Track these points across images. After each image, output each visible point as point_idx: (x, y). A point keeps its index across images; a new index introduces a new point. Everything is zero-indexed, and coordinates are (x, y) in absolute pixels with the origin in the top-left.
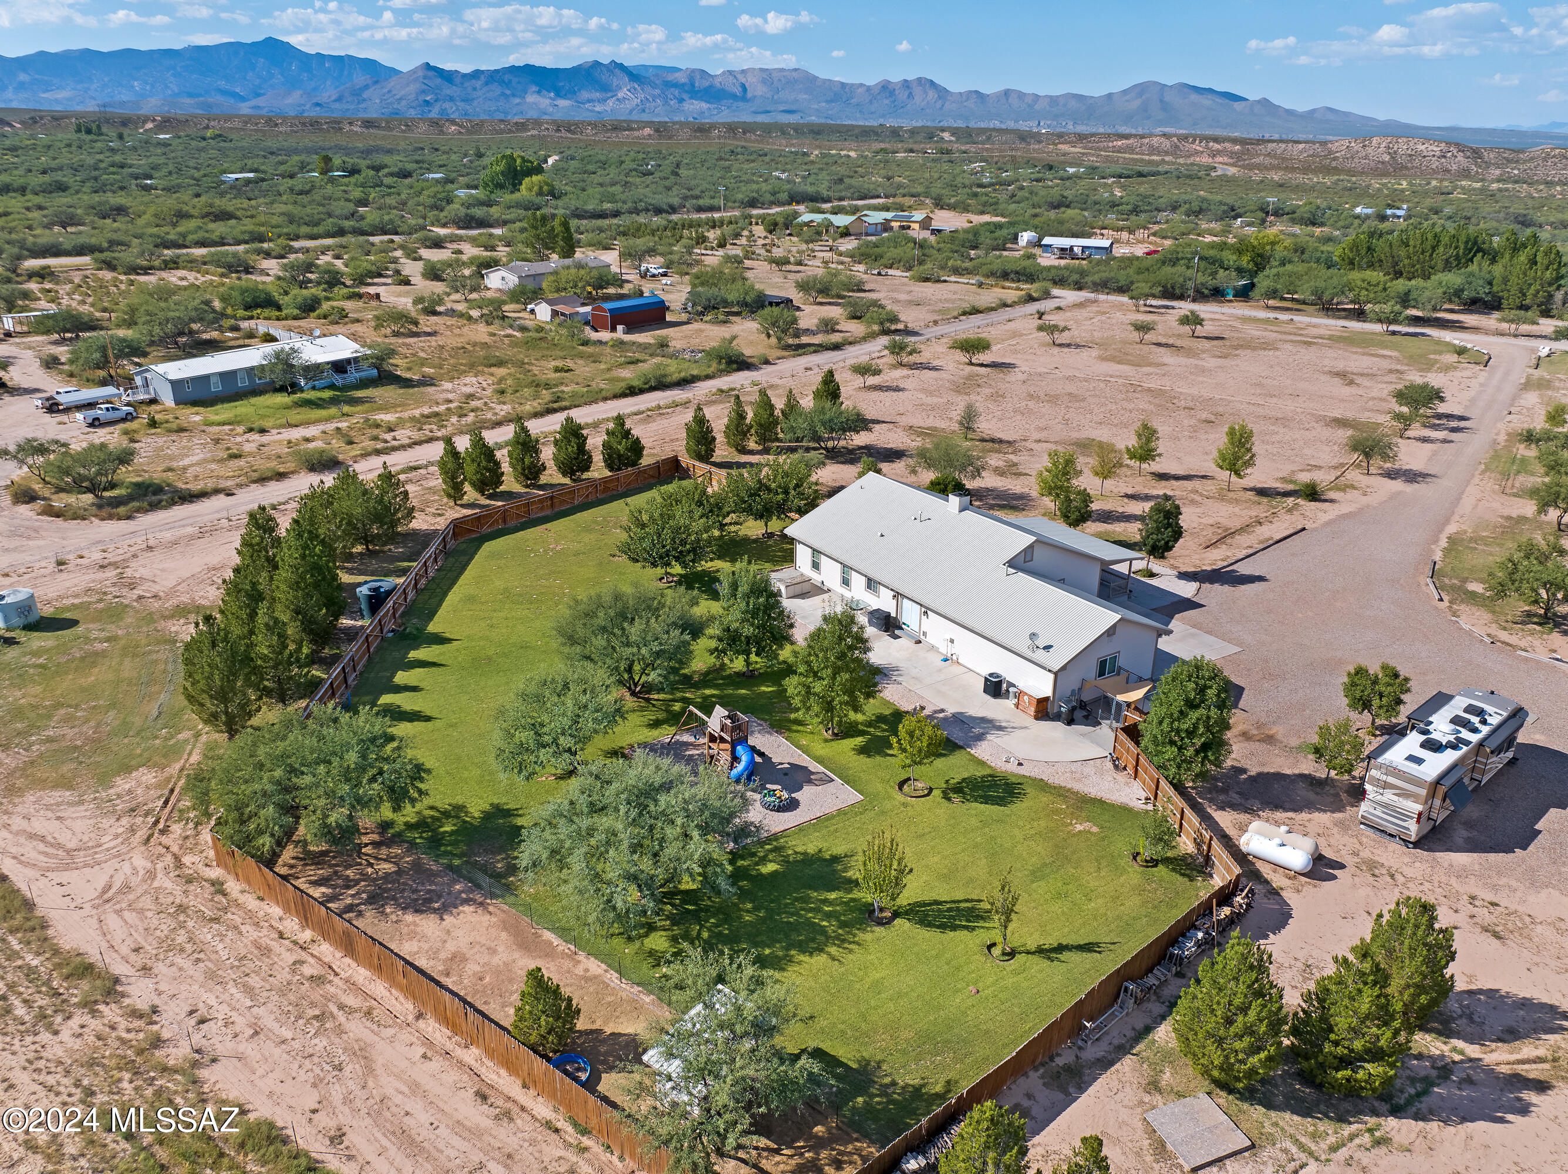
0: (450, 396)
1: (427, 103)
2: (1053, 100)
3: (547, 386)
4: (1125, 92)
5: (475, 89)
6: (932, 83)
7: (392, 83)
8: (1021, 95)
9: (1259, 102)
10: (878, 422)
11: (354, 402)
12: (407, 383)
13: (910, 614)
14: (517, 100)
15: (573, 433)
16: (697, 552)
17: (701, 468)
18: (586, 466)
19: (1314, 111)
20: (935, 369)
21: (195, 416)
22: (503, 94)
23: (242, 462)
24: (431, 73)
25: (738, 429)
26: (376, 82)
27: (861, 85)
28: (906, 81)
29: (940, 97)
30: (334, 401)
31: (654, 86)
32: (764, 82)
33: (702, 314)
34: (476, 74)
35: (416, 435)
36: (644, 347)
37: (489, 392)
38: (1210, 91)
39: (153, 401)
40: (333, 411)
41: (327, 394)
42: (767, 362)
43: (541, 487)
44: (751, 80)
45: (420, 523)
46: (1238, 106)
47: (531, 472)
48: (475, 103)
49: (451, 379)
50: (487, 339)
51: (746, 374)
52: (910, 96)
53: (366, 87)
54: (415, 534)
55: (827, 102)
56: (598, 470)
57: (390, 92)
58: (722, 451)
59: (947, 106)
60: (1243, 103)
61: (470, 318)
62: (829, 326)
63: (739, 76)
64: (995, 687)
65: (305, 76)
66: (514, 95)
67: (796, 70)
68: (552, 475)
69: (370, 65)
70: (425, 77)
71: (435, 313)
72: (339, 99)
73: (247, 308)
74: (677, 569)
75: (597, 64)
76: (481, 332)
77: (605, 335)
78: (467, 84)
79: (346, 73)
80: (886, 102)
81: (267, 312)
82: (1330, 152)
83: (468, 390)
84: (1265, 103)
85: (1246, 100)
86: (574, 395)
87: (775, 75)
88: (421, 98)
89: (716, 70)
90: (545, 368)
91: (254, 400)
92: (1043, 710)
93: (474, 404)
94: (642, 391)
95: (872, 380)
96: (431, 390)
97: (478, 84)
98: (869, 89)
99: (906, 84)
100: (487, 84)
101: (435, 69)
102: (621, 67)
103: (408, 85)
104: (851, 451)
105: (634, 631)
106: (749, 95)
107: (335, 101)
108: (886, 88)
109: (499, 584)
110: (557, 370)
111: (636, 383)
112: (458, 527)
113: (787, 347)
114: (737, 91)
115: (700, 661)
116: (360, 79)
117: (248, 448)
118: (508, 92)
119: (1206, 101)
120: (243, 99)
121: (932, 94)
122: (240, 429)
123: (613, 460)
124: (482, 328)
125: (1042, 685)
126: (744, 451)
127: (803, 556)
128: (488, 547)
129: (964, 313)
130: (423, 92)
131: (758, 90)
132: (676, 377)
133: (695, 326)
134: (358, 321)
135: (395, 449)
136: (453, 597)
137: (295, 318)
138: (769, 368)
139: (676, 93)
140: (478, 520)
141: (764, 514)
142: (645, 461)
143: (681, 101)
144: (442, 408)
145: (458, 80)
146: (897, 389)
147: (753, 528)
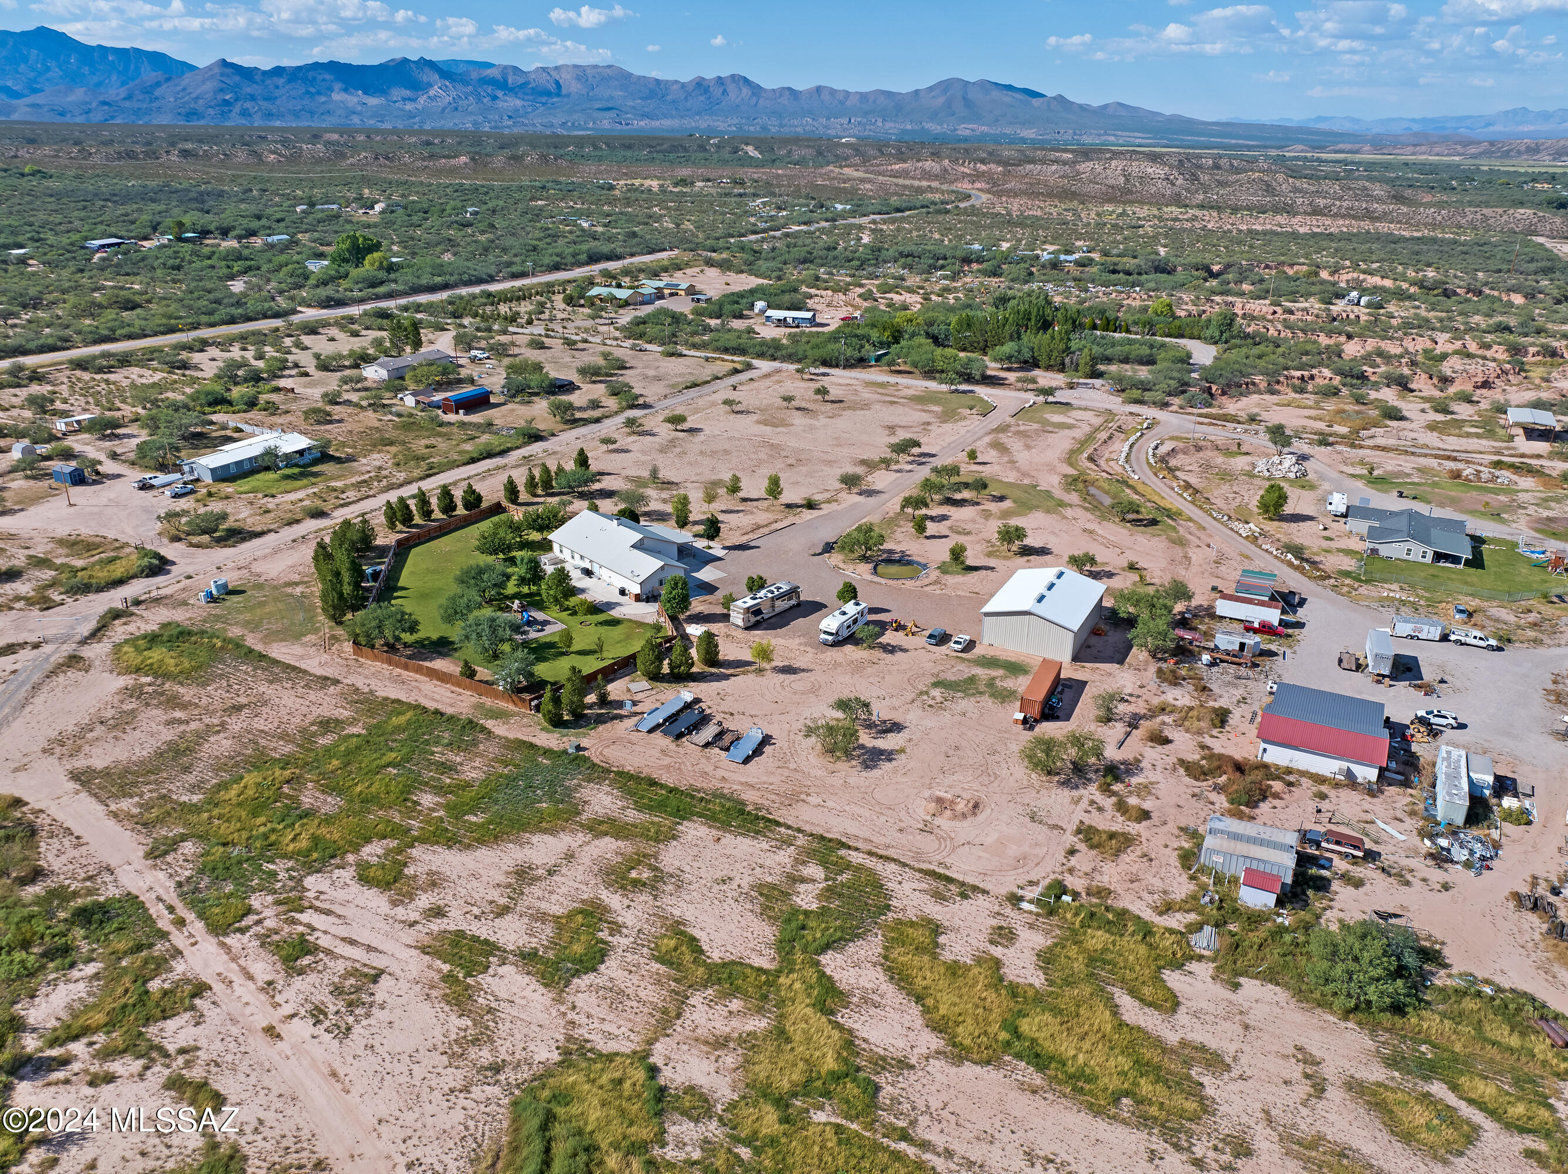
0: (368, 468)
1: (227, 103)
2: (863, 96)
3: (424, 459)
4: (931, 89)
5: (277, 87)
6: (746, 80)
7: (187, 79)
8: (833, 92)
9: (1054, 98)
10: (609, 474)
11: (315, 475)
12: (339, 460)
13: (596, 569)
14: (323, 99)
15: (446, 493)
16: (510, 548)
17: (512, 507)
18: (454, 508)
19: (1106, 106)
20: (654, 435)
21: (229, 488)
22: (308, 92)
23: (272, 515)
24: (228, 71)
25: (531, 484)
26: (168, 79)
27: (676, 82)
28: (719, 78)
29: (753, 94)
30: (302, 475)
31: (465, 82)
32: (578, 78)
33: (514, 396)
34: (278, 71)
35: (359, 495)
36: (477, 426)
37: (390, 464)
38: (1010, 88)
39: (197, 480)
40: (305, 481)
41: (296, 470)
42: (553, 435)
43: (433, 521)
44: (565, 78)
45: (379, 541)
46: (1036, 102)
47: (427, 514)
48: (278, 102)
49: (365, 456)
50: (377, 424)
51: (540, 444)
52: (725, 92)
53: (158, 84)
54: (378, 547)
55: (641, 98)
56: (461, 511)
57: (184, 89)
58: (523, 497)
59: (761, 102)
60: (1041, 100)
61: (362, 407)
62: (595, 405)
63: (553, 73)
64: (623, 592)
65: (86, 70)
66: (319, 93)
67: (610, 66)
68: (437, 514)
69: (158, 59)
70: (222, 75)
71: (337, 403)
72: (129, 97)
73: (210, 405)
74: (501, 556)
75: (405, 61)
76: (371, 418)
77: (451, 417)
78: (268, 82)
79: (132, 67)
80: (702, 98)
81: (225, 408)
82: (1078, 173)
83: (378, 463)
84: (1060, 99)
85: (1043, 96)
86: (440, 464)
87: (588, 71)
88: (220, 97)
89: (529, 66)
90: (419, 445)
91: (258, 476)
92: (638, 598)
93: (384, 473)
94: (479, 460)
95: (611, 447)
96: (355, 464)
97: (281, 81)
98: (683, 85)
99: (720, 80)
100: (289, 81)
101: (232, 65)
102: (431, 65)
103: (203, 82)
104: (591, 493)
105: (485, 577)
106: (564, 92)
107: (124, 99)
108: (700, 84)
109: (424, 566)
110: (427, 447)
111: (475, 455)
112: (399, 543)
113: (566, 422)
114: (552, 87)
115: (511, 588)
116: (149, 75)
117: (271, 506)
118: (313, 90)
119: (1007, 98)
120: (16, 95)
121: (746, 91)
122: (260, 495)
123: (468, 506)
124: (370, 413)
125: (636, 590)
126: (535, 495)
127: (556, 547)
128: (414, 551)
129: (687, 388)
130: (222, 90)
131: (572, 87)
132: (498, 449)
133: (510, 406)
134: (287, 412)
135: (350, 503)
136: (405, 573)
137: (245, 411)
138: (555, 439)
139: (489, 90)
140: (407, 539)
141: (541, 529)
142: (484, 505)
143: (495, 98)
144: (366, 477)
145: (258, 78)
146: (627, 451)
147: (535, 536)
